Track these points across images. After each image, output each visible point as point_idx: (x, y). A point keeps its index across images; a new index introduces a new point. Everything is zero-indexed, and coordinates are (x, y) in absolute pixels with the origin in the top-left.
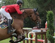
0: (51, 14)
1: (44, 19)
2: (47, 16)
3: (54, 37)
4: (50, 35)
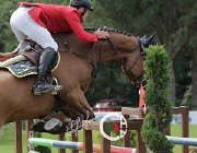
4: (156, 131)
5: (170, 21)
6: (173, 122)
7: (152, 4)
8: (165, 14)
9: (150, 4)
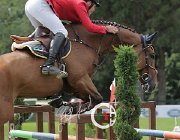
0: (127, 56)
1: (104, 73)
2: (115, 62)
3: (138, 130)
4: (126, 124)
5: (139, 24)
6: (141, 116)
7: (122, 8)
8: (134, 17)
9: (121, 8)
